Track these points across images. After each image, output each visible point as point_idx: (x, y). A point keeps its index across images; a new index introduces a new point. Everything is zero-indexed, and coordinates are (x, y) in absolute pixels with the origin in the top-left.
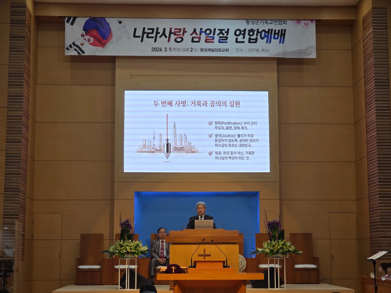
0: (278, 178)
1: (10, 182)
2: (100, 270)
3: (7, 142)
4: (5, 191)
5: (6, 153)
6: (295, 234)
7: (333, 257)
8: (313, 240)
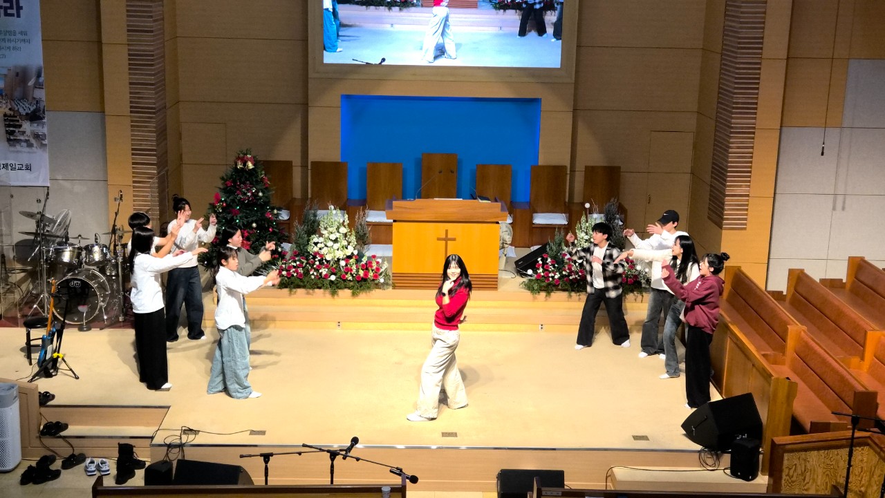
0: (574, 79)
1: (139, 98)
2: (288, 222)
3: (128, 31)
4: (131, 112)
5: (129, 50)
6: (593, 168)
7: (650, 200)
8: (622, 174)
